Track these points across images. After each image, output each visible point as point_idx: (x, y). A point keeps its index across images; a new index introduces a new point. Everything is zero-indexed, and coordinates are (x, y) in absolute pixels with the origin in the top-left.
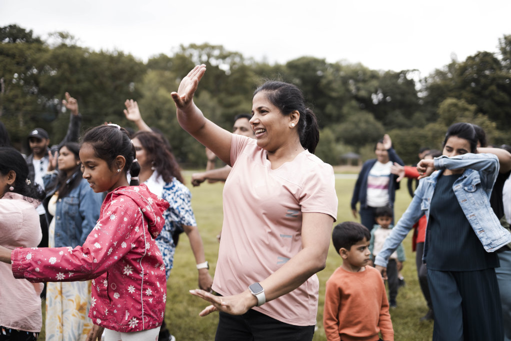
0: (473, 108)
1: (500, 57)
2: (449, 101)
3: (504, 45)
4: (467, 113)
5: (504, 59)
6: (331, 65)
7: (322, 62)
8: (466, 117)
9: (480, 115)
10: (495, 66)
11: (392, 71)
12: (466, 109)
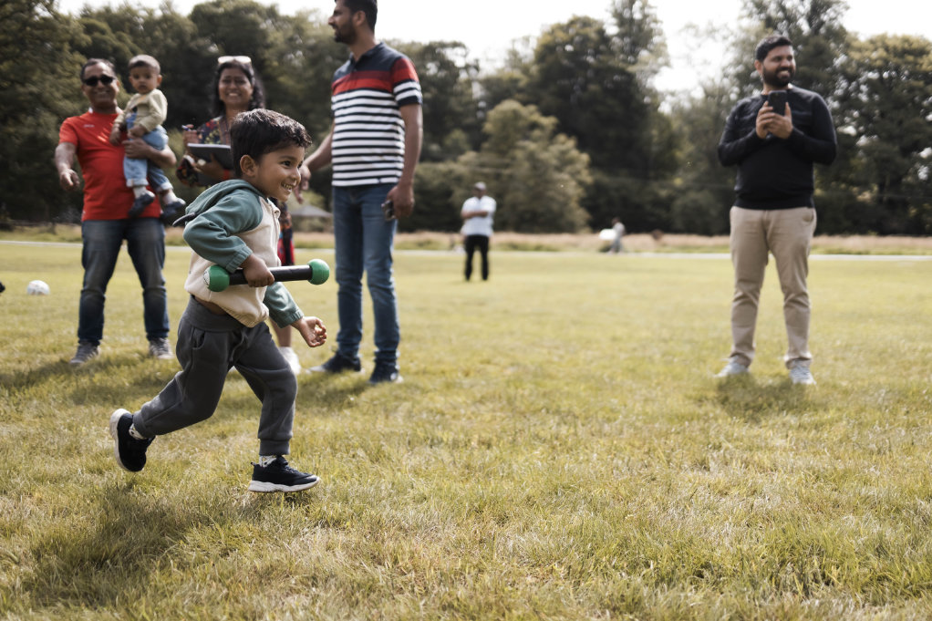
0: (548, 122)
1: (612, 29)
2: (509, 105)
3: (620, 10)
4: (537, 133)
5: (621, 36)
6: (287, 20)
7: (271, 13)
8: (535, 141)
9: (562, 138)
10: (602, 47)
11: (420, 44)
12: (534, 126)
